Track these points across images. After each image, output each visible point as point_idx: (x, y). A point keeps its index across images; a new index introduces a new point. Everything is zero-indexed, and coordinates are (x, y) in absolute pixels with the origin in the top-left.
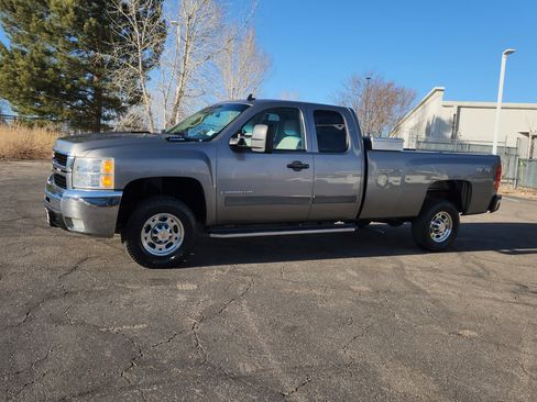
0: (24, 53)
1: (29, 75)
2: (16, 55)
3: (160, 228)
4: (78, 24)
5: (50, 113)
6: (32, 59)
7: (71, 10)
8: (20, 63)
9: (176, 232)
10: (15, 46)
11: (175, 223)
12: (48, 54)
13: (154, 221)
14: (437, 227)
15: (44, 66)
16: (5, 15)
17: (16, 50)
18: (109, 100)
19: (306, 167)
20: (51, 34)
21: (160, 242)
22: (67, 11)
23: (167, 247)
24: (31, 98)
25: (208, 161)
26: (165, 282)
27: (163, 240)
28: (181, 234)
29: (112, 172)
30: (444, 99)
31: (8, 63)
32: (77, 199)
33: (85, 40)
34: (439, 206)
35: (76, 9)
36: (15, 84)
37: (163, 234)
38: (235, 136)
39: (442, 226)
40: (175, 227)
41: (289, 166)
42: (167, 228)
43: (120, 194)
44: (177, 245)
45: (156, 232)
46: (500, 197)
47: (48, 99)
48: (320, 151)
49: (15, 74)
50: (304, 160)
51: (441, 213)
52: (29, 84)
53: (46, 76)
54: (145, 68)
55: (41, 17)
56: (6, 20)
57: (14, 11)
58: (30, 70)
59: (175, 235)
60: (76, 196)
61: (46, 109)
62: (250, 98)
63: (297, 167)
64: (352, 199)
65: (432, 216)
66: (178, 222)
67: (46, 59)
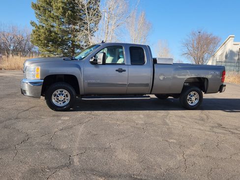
0: (43, 27)
1: (44, 36)
2: (40, 28)
3: (60, 95)
4: (64, 13)
5: (53, 51)
6: (46, 29)
7: (61, 8)
8: (41, 31)
9: (67, 97)
10: (41, 24)
11: (66, 93)
12: (53, 26)
13: (57, 92)
14: (191, 98)
15: (51, 32)
16: (36, 12)
17: (40, 26)
18: (76, 45)
19: (124, 71)
20: (53, 18)
21: (60, 101)
22: (59, 9)
23: (63, 103)
24: (46, 45)
25: (80, 68)
26: (58, 116)
27: (61, 100)
28: (69, 98)
29: (39, 72)
30: (234, 41)
31: (37, 31)
32: (27, 83)
33: (67, 20)
34: (192, 89)
35: (63, 8)
36: (39, 40)
37: (61, 98)
38: (92, 58)
39: (193, 98)
40: (67, 95)
41: (117, 71)
42: (62, 95)
43: (43, 81)
44: (67, 102)
45: (58, 97)
46: (225, 86)
47: (52, 46)
48: (132, 64)
49: (40, 36)
50: (123, 68)
51: (194, 92)
52: (45, 39)
53: (51, 36)
54: (90, 31)
55: (50, 12)
56: (37, 13)
57: (40, 10)
58: (45, 34)
59: (66, 98)
60: (27, 82)
61: (52, 50)
62: (103, 42)
63: (120, 71)
64: (147, 85)
65: (189, 93)
66: (67, 93)
67: (52, 29)
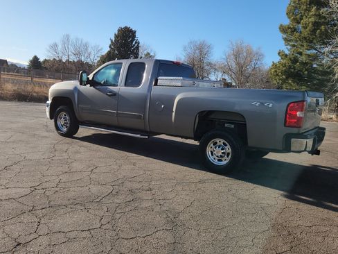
19: (114, 95)
63: (110, 95)
64: (140, 116)
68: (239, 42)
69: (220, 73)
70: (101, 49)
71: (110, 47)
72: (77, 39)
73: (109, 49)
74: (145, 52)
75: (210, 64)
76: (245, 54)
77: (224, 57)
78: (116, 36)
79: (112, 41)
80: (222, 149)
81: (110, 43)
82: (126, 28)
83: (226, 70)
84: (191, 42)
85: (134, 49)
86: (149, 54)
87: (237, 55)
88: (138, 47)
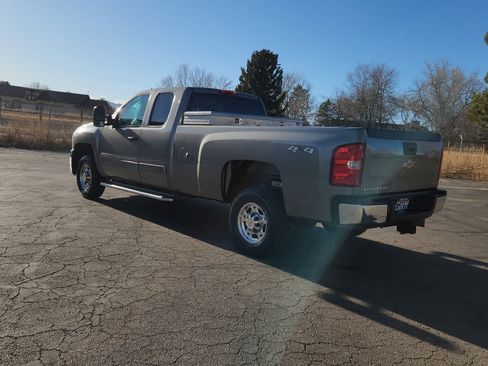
68: (441, 64)
69: (410, 112)
70: (230, 83)
71: (241, 79)
72: (197, 70)
73: (239, 82)
74: (295, 85)
75: (393, 100)
76: (450, 83)
77: (415, 88)
78: (250, 64)
79: (243, 71)
80: (256, 219)
81: (241, 74)
82: (264, 51)
83: (420, 107)
84: (360, 68)
85: (275, 81)
86: (300, 87)
87: (437, 83)
88: (280, 78)
